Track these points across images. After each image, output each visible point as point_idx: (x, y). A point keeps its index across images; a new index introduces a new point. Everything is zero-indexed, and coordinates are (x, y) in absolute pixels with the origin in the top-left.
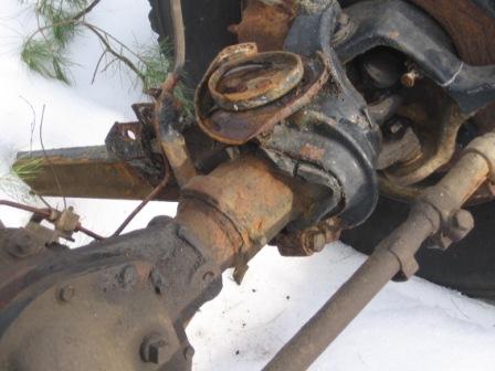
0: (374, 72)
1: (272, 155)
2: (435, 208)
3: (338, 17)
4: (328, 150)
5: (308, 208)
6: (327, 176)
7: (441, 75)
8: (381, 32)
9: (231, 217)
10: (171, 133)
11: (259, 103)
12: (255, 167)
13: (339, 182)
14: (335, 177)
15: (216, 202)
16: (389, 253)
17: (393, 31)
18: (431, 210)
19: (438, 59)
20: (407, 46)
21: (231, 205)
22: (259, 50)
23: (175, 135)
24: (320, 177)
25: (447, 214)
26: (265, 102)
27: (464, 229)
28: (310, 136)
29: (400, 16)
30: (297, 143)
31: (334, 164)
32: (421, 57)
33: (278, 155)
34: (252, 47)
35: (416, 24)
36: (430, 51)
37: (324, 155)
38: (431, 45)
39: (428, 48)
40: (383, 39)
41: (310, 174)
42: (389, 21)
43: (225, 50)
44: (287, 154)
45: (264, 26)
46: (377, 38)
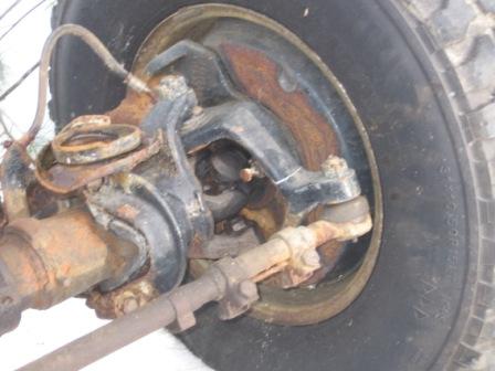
0: (219, 165)
1: (93, 210)
2: (223, 274)
3: (191, 107)
4: (143, 212)
5: (119, 266)
6: (135, 233)
7: (275, 172)
8: (226, 126)
9: (41, 255)
10: (13, 182)
11: (88, 159)
12: (77, 219)
13: (146, 241)
14: (144, 235)
15: (30, 238)
16: (168, 302)
17: (238, 125)
18: (219, 274)
19: (276, 158)
20: (248, 142)
21: (44, 245)
22: (112, 123)
23: (16, 185)
24: (128, 232)
25: (233, 280)
26: (94, 159)
27: (246, 297)
28: (131, 199)
29: (249, 114)
30: (118, 203)
31: (144, 225)
32: (260, 154)
33: (99, 211)
34: (105, 120)
35: (263, 125)
36: (270, 150)
37: (139, 215)
38: (273, 145)
39: (269, 147)
40: (227, 132)
41: (120, 229)
42: (237, 117)
43: (80, 118)
44: (107, 211)
45: (134, 114)
46: (222, 130)
